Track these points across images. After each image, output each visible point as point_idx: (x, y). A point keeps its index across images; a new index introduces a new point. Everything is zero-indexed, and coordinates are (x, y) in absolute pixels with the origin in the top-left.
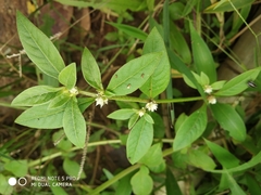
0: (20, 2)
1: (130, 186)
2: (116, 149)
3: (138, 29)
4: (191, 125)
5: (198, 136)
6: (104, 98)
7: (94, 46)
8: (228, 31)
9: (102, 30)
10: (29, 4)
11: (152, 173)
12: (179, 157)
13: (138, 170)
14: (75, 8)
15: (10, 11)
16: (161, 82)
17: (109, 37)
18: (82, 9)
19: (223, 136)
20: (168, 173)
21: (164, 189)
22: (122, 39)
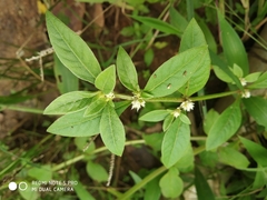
0: (30, 2)
1: (159, 188)
2: (137, 149)
3: (158, 20)
4: (225, 122)
5: (233, 134)
6: (141, 101)
7: (109, 43)
8: (253, 17)
9: (116, 25)
10: (39, 3)
11: (182, 174)
12: (207, 155)
13: (166, 171)
14: (87, 4)
15: (20, 13)
16: (199, 79)
17: (125, 32)
18: (95, 4)
19: (253, 131)
20: (196, 172)
21: (193, 189)
22: (138, 34)
